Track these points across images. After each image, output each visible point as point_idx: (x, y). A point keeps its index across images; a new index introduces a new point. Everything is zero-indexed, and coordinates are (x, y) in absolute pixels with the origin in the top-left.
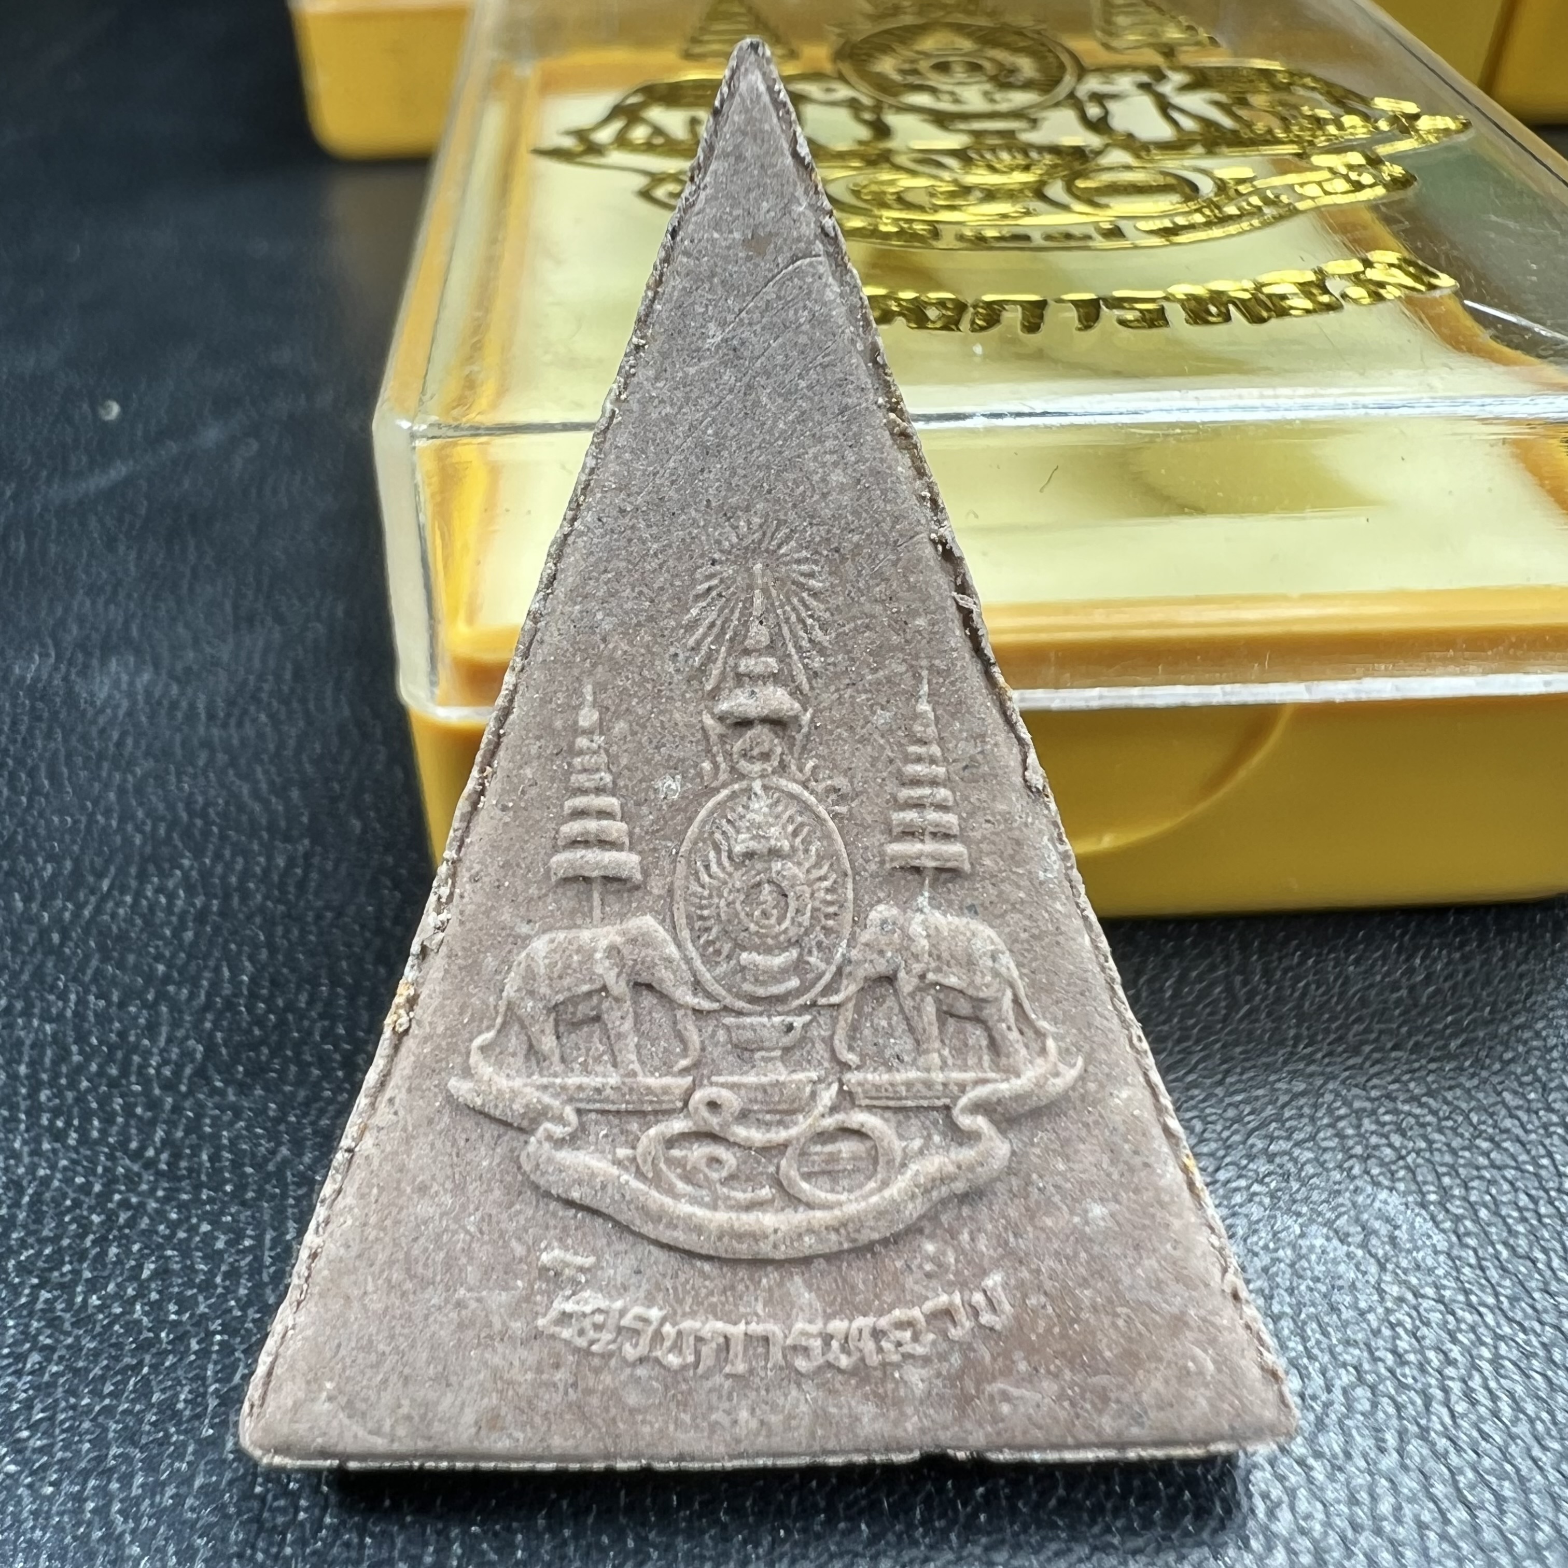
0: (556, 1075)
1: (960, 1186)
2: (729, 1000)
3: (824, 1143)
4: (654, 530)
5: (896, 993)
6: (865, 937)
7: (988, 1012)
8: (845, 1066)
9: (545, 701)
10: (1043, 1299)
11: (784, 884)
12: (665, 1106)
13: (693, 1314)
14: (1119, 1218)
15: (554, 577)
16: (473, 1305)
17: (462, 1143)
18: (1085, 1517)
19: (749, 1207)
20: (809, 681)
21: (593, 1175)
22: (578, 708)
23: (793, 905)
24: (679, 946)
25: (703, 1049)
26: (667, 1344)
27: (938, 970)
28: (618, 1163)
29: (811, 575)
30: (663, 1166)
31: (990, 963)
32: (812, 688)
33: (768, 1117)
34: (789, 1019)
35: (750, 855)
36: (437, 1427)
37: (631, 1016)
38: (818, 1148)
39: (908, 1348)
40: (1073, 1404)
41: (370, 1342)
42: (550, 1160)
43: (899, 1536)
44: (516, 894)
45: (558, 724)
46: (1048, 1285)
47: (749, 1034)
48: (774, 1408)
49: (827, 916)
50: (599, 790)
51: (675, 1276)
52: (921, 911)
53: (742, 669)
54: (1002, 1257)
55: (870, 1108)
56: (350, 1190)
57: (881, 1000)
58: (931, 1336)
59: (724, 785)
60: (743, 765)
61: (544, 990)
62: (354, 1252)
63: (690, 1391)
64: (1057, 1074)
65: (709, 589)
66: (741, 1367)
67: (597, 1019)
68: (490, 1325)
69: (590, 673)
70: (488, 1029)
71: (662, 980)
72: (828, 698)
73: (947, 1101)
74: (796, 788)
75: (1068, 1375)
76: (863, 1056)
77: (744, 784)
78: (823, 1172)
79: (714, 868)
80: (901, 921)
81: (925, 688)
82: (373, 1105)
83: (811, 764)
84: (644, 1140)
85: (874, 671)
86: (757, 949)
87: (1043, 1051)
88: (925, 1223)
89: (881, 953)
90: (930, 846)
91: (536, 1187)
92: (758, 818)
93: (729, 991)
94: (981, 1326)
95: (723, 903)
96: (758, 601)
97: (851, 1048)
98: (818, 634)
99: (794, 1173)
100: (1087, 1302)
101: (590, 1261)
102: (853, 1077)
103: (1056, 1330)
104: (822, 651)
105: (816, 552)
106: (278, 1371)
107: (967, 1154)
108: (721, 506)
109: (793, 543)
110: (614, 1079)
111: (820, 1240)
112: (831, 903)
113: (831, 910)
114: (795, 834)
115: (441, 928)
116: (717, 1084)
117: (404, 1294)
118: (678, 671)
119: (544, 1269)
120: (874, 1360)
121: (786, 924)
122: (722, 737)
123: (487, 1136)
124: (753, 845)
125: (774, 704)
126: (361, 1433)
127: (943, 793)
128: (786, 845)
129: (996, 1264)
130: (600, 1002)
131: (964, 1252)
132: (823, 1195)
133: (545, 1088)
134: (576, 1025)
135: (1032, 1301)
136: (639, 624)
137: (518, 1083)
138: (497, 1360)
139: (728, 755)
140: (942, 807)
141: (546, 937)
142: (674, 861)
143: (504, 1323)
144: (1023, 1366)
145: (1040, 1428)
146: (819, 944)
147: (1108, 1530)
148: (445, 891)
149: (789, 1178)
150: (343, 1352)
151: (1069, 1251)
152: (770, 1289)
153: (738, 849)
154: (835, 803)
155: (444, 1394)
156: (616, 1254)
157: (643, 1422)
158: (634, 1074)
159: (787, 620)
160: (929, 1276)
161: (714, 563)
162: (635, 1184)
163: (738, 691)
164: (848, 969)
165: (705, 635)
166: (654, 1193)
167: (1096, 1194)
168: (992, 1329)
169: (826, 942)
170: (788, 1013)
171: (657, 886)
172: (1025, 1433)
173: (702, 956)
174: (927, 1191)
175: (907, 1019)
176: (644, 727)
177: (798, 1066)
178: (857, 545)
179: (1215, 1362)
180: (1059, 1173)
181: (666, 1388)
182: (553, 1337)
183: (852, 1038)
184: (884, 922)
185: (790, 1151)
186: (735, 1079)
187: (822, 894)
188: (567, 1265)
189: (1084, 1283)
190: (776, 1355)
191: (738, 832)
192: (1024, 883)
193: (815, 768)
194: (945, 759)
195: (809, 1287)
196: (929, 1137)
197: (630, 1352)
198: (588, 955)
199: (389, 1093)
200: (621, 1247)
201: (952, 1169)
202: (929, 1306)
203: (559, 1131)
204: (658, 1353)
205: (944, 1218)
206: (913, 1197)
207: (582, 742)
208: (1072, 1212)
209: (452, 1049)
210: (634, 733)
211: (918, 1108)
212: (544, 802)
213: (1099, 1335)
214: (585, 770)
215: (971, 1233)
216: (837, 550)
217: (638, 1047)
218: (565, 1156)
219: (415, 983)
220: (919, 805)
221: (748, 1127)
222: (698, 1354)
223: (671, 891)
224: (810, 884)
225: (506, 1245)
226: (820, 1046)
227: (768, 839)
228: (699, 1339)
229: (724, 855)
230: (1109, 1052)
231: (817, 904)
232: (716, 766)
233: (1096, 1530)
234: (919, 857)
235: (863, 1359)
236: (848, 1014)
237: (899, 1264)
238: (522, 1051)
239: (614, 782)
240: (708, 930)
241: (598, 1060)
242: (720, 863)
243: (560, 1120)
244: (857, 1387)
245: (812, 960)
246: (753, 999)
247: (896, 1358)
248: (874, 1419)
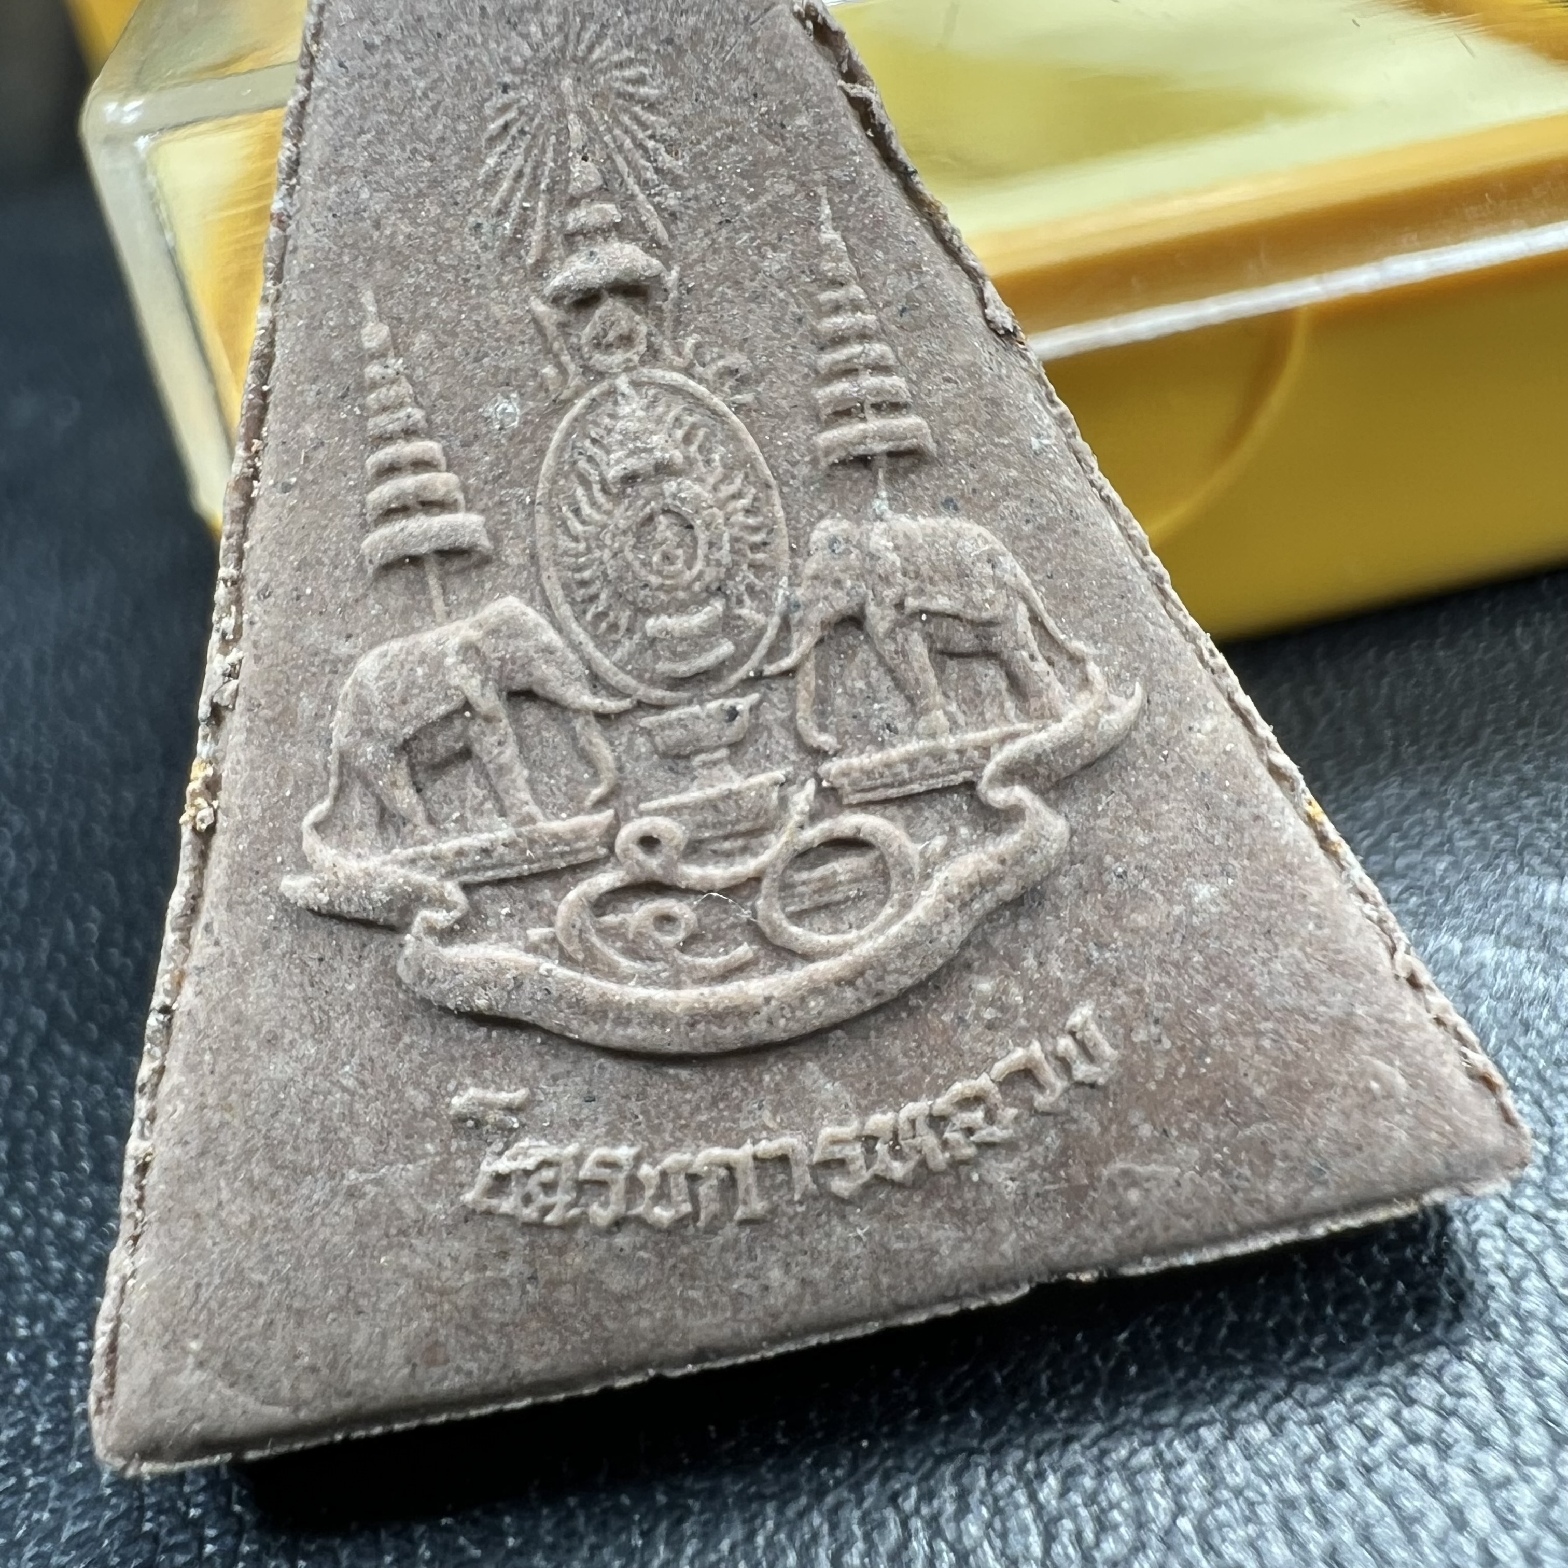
0: (424, 842)
1: (1007, 889)
2: (644, 692)
3: (813, 866)
4: (417, 62)
5: (869, 639)
6: (810, 567)
7: (1000, 638)
8: (820, 754)
9: (312, 328)
10: (1155, 1030)
11: (686, 509)
12: (583, 857)
13: (677, 1144)
14: (1235, 896)
15: (297, 162)
16: (371, 1190)
17: (314, 965)
18: (1271, 1341)
19: (726, 975)
20: (666, 226)
21: (501, 971)
22: (360, 324)
23: (703, 537)
24: (560, 630)
25: (621, 769)
26: (649, 1193)
27: (920, 592)
28: (533, 949)
29: (640, 80)
30: (595, 940)
31: (988, 570)
32: (672, 236)
33: (727, 845)
34: (729, 702)
35: (630, 479)
36: (356, 1376)
37: (512, 739)
38: (805, 875)
39: (983, 1134)
40: (1226, 1173)
41: (240, 1272)
42: (436, 961)
43: (1025, 1415)
44: (324, 603)
45: (337, 354)
46: (1158, 1008)
47: (678, 734)
48: (815, 1255)
49: (754, 547)
50: (409, 433)
51: (642, 1095)
52: (880, 518)
53: (571, 225)
54: (1087, 981)
55: (864, 806)
56: (174, 1063)
57: (850, 654)
58: (1012, 1112)
59: (578, 394)
60: (600, 360)
61: (385, 724)
62: (193, 1151)
63: (695, 1256)
64: (1110, 708)
65: (506, 127)
66: (758, 1206)
67: (466, 754)
68: (400, 1214)
69: (367, 275)
70: (321, 797)
71: (544, 682)
72: (696, 245)
73: (968, 774)
74: (678, 378)
75: (1210, 1132)
76: (840, 736)
77: (604, 385)
78: (818, 908)
79: (586, 510)
80: (856, 535)
81: (827, 210)
82: (185, 941)
83: (690, 342)
84: (562, 909)
85: (752, 198)
86: (663, 609)
87: (1086, 682)
88: (971, 953)
89: (838, 583)
90: (874, 424)
91: (426, 1003)
92: (632, 426)
93: (640, 678)
94: (1080, 1084)
95: (607, 554)
96: (576, 128)
97: (823, 728)
98: (666, 160)
99: (778, 916)
100: (1215, 1024)
101: (519, 1095)
102: (833, 766)
103: (1182, 1070)
104: (676, 182)
105: (642, 49)
106: (123, 1341)
107: (1009, 842)
108: (501, 12)
109: (608, 43)
110: (505, 831)
111: (832, 1002)
112: (756, 529)
113: (758, 538)
114: (687, 439)
115: (232, 673)
116: (649, 813)
117: (273, 1194)
118: (485, 247)
119: (461, 1119)
120: (940, 1159)
121: (699, 566)
122: (562, 325)
123: (347, 948)
124: (633, 463)
125: (624, 263)
126: (252, 1405)
127: (877, 349)
128: (678, 456)
129: (1081, 991)
130: (465, 729)
131: (1033, 985)
132: (821, 939)
133: (413, 861)
134: (439, 767)
135: (1140, 1036)
136: (420, 194)
137: (373, 862)
138: (418, 1263)
139: (576, 350)
140: (880, 368)
141: (377, 651)
142: (531, 515)
143: (419, 1208)
144: (1146, 1130)
145: (1188, 1217)
146: (751, 589)
147: (1304, 1352)
148: (228, 623)
149: (770, 922)
150: (205, 1294)
151: (1176, 956)
152: (778, 1090)
153: (612, 473)
154: (736, 390)
155: (355, 1328)
156: (555, 1078)
157: (640, 1312)
158: (530, 819)
159: (620, 148)
160: (991, 1026)
161: (505, 88)
162: (563, 972)
163: (574, 258)
164: (796, 616)
165: (512, 191)
166: (590, 980)
167: (1197, 870)
168: (1093, 1085)
169: (759, 584)
170: (726, 694)
171: (513, 555)
172: (1167, 1228)
173: (594, 637)
174: (964, 905)
175: (890, 671)
176: (454, 334)
177: (756, 766)
178: (695, 31)
179: (1405, 1075)
180: (1141, 849)
181: (662, 1257)
182: (489, 1213)
183: (823, 714)
184: (833, 541)
185: (765, 883)
186: (673, 800)
187: (740, 517)
188: (490, 1106)
189: (1206, 997)
190: (803, 1179)
191: (608, 452)
192: (1013, 457)
193: (698, 347)
194: (874, 305)
195: (830, 1075)
196: (953, 831)
197: (601, 1214)
198: (437, 664)
199: (204, 919)
200: (558, 1067)
201: (992, 865)
202: (1000, 1068)
203: (441, 918)
204: (639, 1210)
205: (997, 941)
206: (947, 916)
207: (373, 370)
208: (1170, 901)
209: (277, 837)
210: (442, 346)
211: (930, 792)
212: (339, 469)
213: (1242, 1067)
214: (384, 409)
215: (1038, 955)
216: (669, 41)
217: (530, 782)
218: (458, 952)
219: (213, 760)
220: (849, 371)
221: (703, 864)
222: (694, 1198)
223: (534, 557)
224: (722, 505)
225: (401, 1097)
226: (778, 733)
227: (650, 451)
228: (693, 1178)
229: (596, 488)
230: (1174, 670)
231: (736, 531)
232: (562, 370)
233: (1289, 1355)
234: (863, 438)
235: (923, 1163)
236: (808, 679)
237: (947, 1018)
238: (371, 817)
239: (428, 420)
240: (594, 598)
241: (478, 811)
242: (593, 503)
243: (441, 902)
244: (924, 1205)
245: (744, 612)
246: (676, 683)
247: (970, 1151)
248: (957, 1247)
